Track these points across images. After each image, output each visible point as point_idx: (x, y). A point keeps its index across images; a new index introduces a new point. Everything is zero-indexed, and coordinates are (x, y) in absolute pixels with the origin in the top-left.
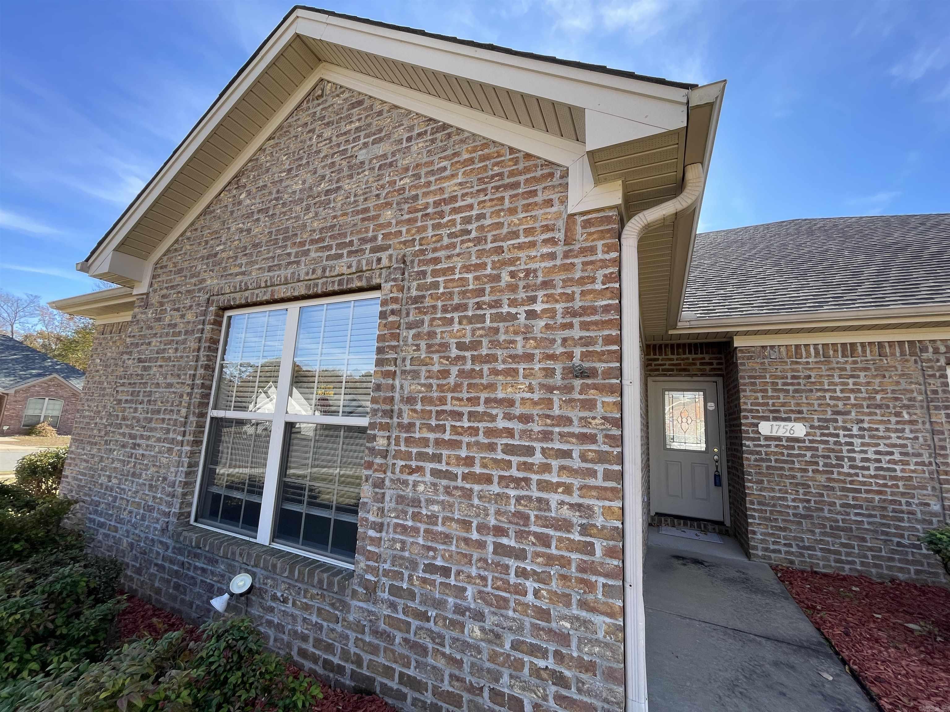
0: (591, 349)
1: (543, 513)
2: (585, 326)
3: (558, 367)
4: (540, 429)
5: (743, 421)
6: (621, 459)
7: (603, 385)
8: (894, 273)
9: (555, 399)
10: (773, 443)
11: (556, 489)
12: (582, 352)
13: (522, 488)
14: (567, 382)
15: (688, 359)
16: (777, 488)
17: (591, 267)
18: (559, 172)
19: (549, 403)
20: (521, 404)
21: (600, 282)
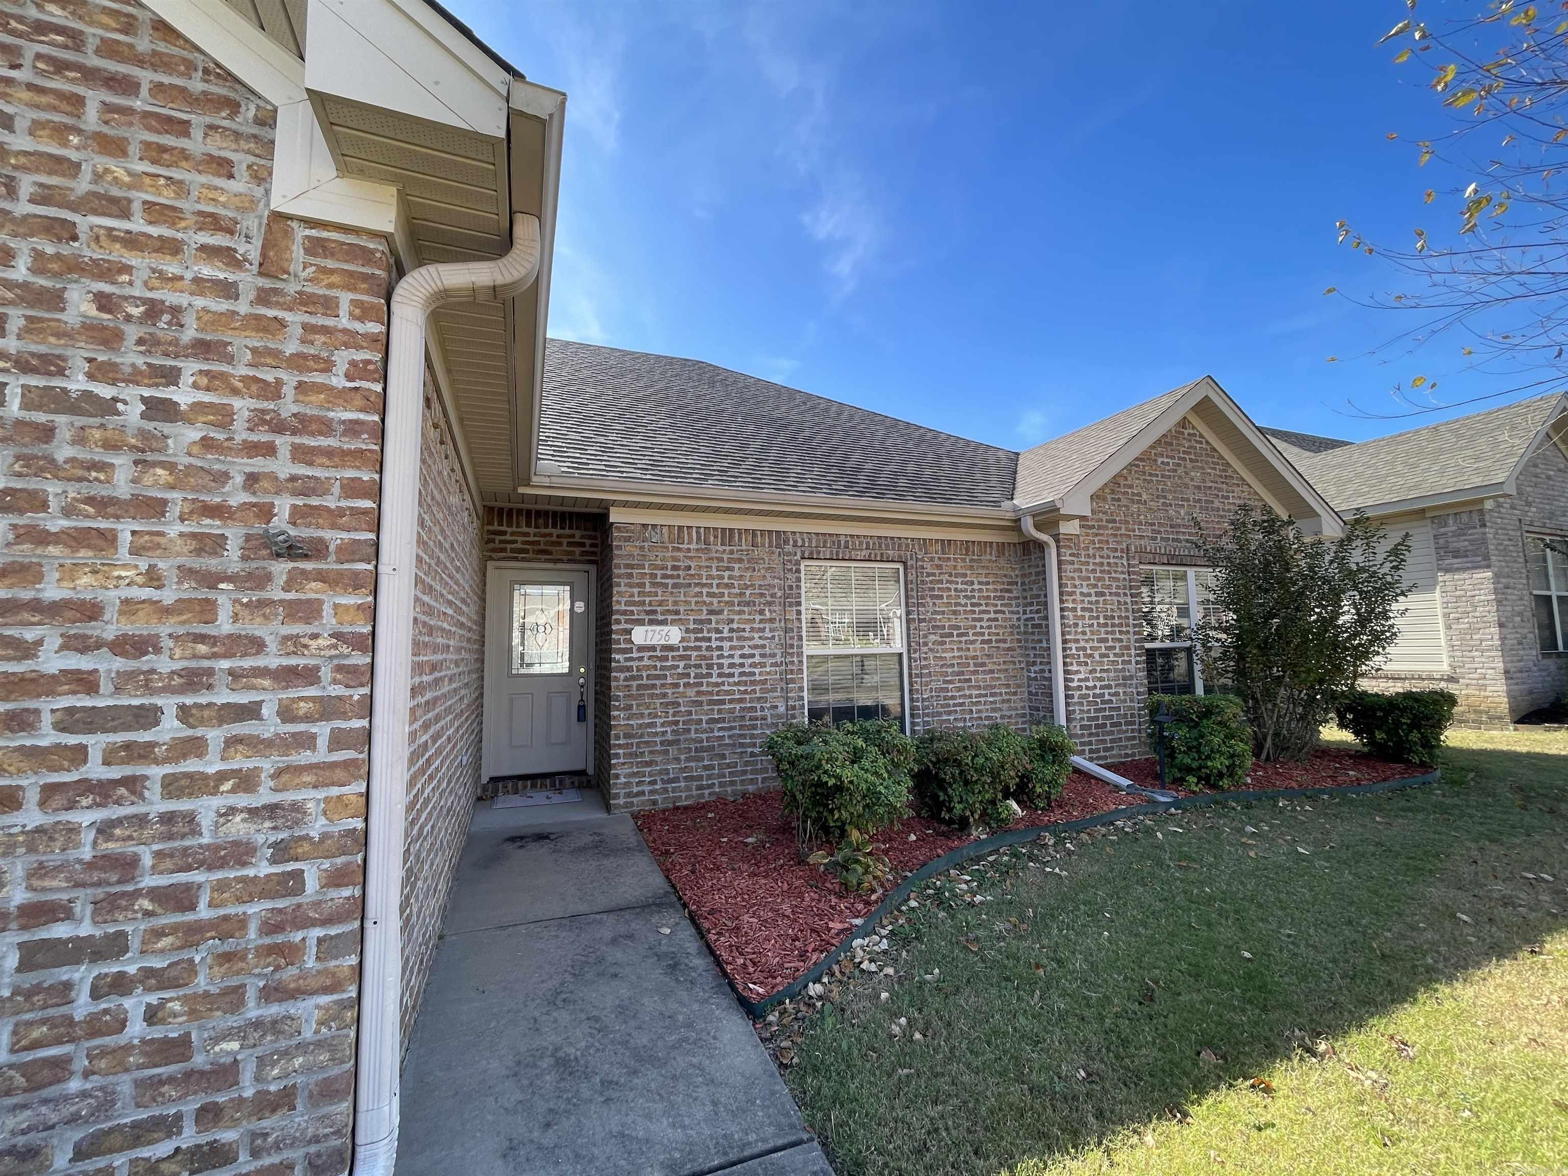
0: (315, 501)
1: (177, 844)
2: (301, 454)
3: (234, 535)
4: (178, 666)
5: (614, 627)
6: (368, 707)
7: (340, 573)
8: (774, 453)
9: (222, 600)
10: (647, 654)
11: (216, 787)
12: (294, 507)
13: (118, 803)
14: (254, 565)
15: (551, 535)
16: (646, 712)
17: (323, 339)
18: (253, 108)
19: (207, 610)
20: (121, 613)
21: (341, 372)
